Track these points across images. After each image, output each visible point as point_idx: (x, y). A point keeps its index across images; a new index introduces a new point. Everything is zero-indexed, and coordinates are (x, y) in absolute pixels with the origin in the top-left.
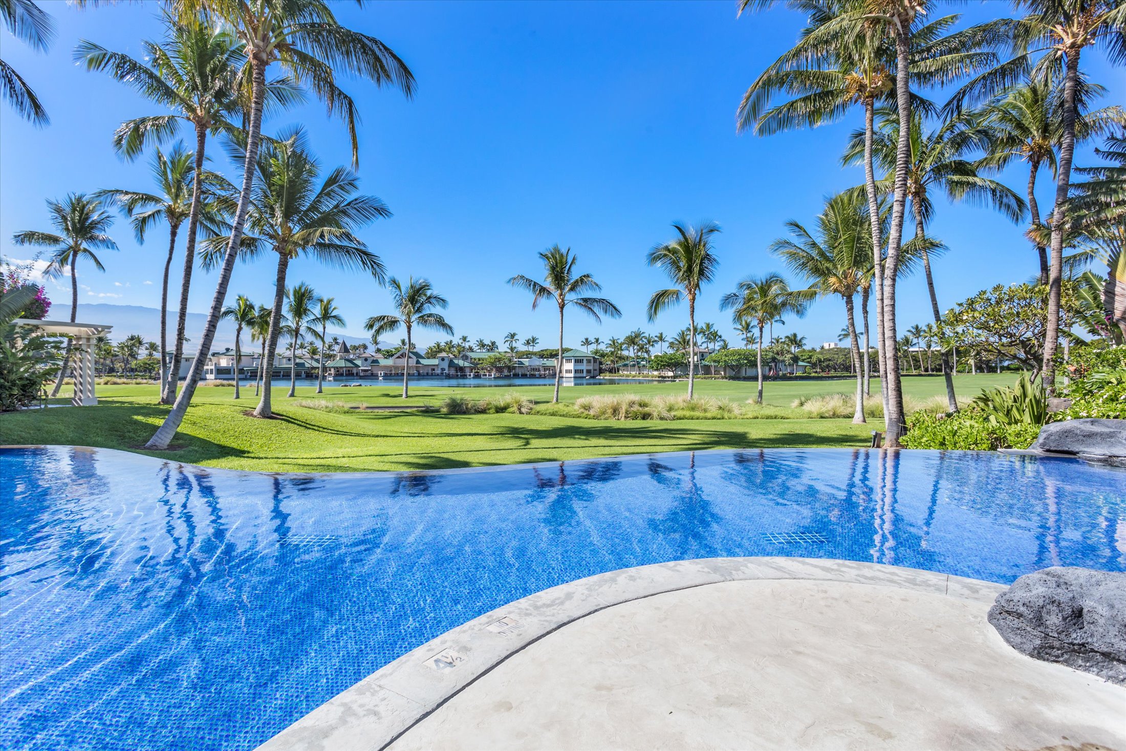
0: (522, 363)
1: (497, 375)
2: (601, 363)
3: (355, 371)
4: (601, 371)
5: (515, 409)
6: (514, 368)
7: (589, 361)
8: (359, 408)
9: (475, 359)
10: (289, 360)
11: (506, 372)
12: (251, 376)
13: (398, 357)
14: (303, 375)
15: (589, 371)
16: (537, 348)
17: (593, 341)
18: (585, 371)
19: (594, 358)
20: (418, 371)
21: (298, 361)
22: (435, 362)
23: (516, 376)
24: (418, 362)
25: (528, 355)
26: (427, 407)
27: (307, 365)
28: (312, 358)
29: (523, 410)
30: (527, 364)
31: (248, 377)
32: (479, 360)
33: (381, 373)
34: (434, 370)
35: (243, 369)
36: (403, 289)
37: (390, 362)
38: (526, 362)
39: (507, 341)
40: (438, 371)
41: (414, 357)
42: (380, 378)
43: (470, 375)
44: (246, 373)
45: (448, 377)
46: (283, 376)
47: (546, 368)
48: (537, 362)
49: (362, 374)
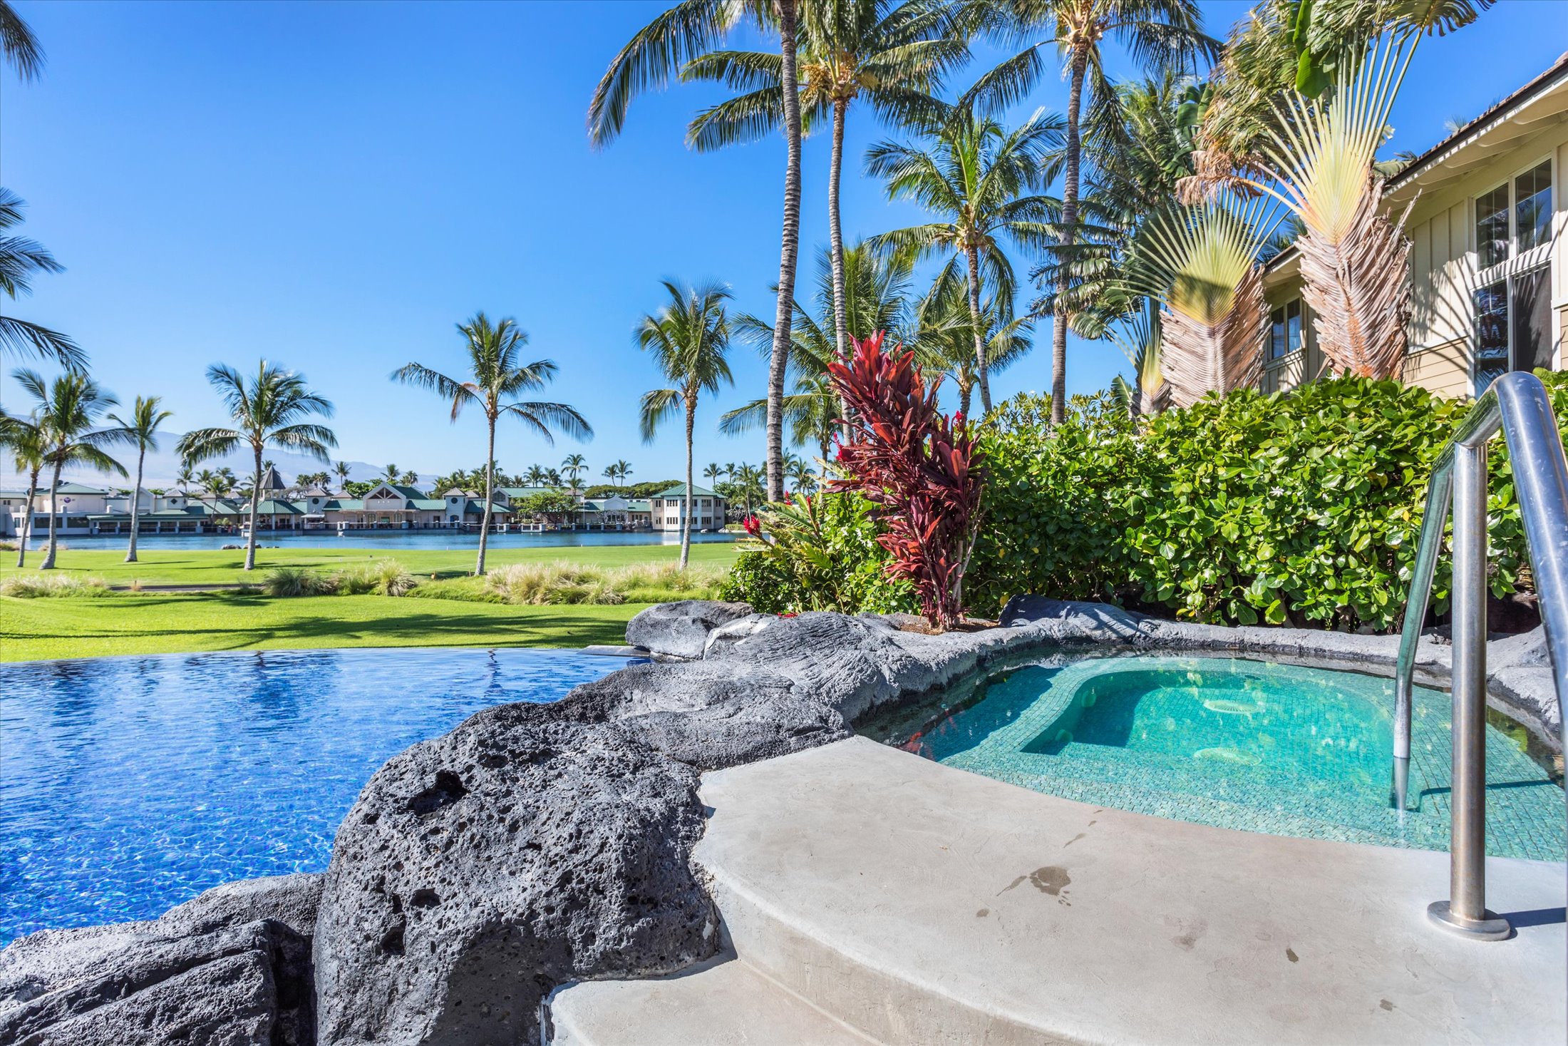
0: (592, 506)
1: (550, 527)
2: (727, 507)
3: (293, 521)
4: (728, 520)
5: (382, 587)
6: (579, 515)
7: (707, 503)
8: (128, 588)
9: (515, 500)
10: (174, 501)
11: (566, 523)
12: (100, 531)
13: (375, 497)
14: (199, 528)
15: (706, 521)
16: (629, 481)
17: (725, 468)
18: (699, 521)
19: (715, 497)
20: (410, 522)
21: (190, 503)
22: (442, 504)
23: (581, 529)
24: (410, 505)
25: (607, 492)
26: (245, 586)
27: (207, 511)
28: (218, 498)
29: (394, 589)
30: (602, 508)
31: (95, 532)
32: (523, 501)
33: (341, 524)
34: (438, 518)
35: (85, 519)
36: (247, 387)
37: (359, 505)
38: (600, 504)
39: (567, 469)
40: (446, 521)
41: (403, 497)
42: (340, 534)
43: (501, 528)
44: (91, 525)
45: (463, 530)
46: (161, 530)
47: (635, 515)
48: (619, 505)
49: (307, 526)
